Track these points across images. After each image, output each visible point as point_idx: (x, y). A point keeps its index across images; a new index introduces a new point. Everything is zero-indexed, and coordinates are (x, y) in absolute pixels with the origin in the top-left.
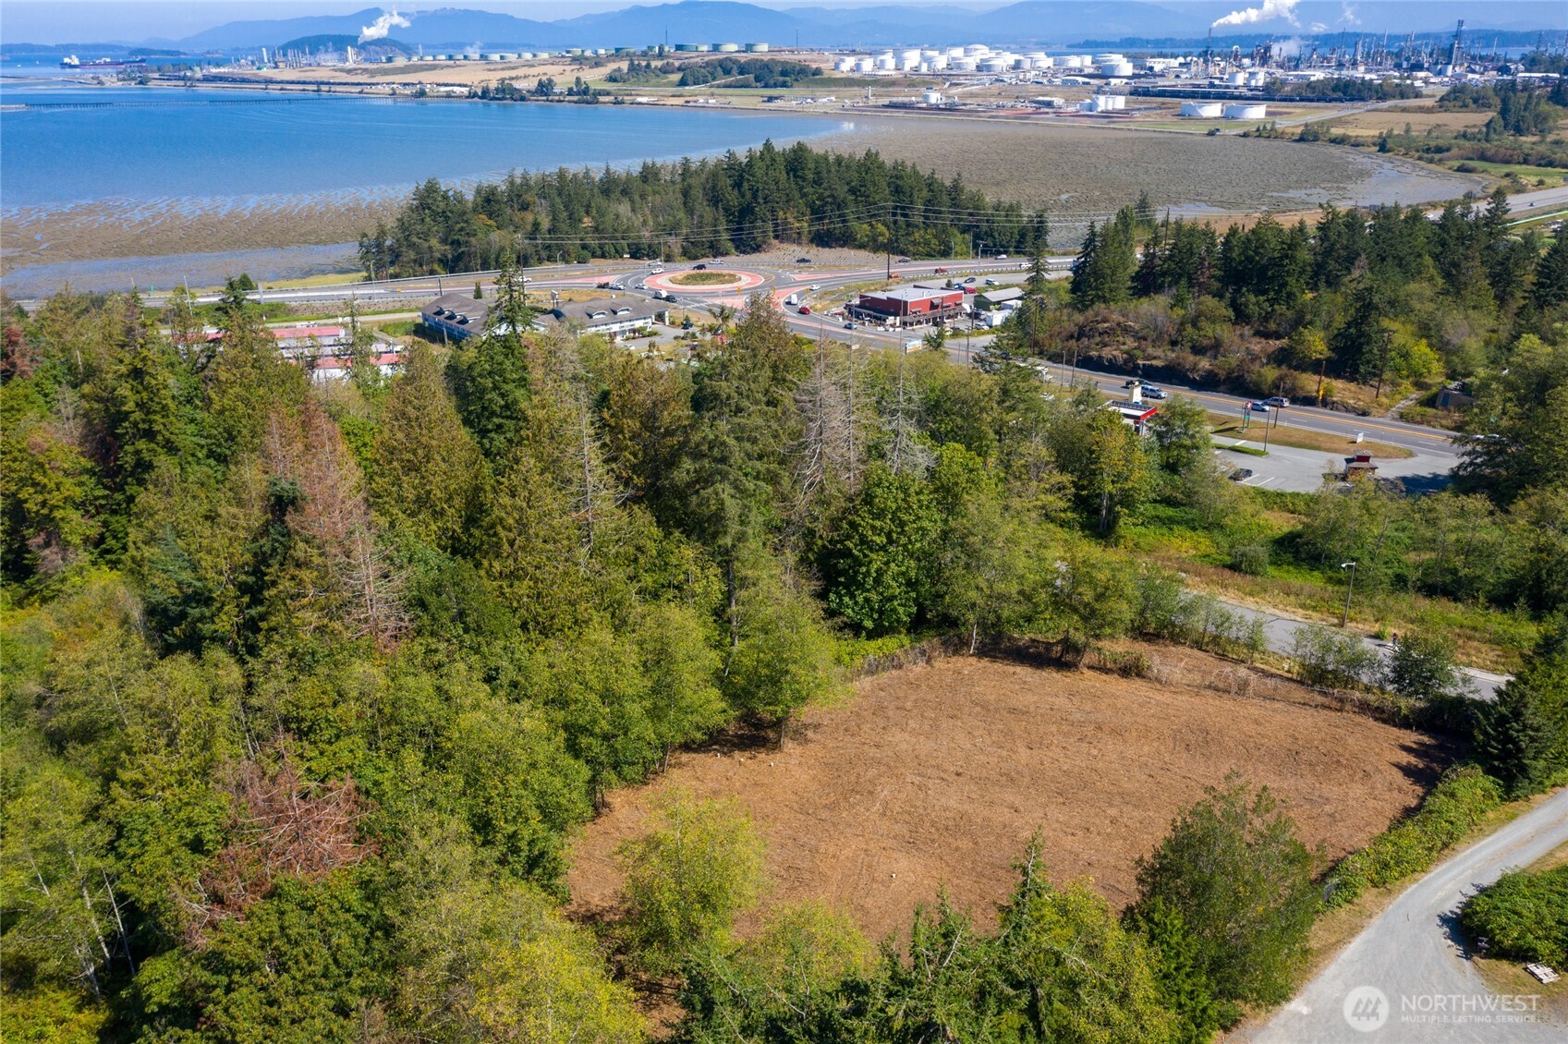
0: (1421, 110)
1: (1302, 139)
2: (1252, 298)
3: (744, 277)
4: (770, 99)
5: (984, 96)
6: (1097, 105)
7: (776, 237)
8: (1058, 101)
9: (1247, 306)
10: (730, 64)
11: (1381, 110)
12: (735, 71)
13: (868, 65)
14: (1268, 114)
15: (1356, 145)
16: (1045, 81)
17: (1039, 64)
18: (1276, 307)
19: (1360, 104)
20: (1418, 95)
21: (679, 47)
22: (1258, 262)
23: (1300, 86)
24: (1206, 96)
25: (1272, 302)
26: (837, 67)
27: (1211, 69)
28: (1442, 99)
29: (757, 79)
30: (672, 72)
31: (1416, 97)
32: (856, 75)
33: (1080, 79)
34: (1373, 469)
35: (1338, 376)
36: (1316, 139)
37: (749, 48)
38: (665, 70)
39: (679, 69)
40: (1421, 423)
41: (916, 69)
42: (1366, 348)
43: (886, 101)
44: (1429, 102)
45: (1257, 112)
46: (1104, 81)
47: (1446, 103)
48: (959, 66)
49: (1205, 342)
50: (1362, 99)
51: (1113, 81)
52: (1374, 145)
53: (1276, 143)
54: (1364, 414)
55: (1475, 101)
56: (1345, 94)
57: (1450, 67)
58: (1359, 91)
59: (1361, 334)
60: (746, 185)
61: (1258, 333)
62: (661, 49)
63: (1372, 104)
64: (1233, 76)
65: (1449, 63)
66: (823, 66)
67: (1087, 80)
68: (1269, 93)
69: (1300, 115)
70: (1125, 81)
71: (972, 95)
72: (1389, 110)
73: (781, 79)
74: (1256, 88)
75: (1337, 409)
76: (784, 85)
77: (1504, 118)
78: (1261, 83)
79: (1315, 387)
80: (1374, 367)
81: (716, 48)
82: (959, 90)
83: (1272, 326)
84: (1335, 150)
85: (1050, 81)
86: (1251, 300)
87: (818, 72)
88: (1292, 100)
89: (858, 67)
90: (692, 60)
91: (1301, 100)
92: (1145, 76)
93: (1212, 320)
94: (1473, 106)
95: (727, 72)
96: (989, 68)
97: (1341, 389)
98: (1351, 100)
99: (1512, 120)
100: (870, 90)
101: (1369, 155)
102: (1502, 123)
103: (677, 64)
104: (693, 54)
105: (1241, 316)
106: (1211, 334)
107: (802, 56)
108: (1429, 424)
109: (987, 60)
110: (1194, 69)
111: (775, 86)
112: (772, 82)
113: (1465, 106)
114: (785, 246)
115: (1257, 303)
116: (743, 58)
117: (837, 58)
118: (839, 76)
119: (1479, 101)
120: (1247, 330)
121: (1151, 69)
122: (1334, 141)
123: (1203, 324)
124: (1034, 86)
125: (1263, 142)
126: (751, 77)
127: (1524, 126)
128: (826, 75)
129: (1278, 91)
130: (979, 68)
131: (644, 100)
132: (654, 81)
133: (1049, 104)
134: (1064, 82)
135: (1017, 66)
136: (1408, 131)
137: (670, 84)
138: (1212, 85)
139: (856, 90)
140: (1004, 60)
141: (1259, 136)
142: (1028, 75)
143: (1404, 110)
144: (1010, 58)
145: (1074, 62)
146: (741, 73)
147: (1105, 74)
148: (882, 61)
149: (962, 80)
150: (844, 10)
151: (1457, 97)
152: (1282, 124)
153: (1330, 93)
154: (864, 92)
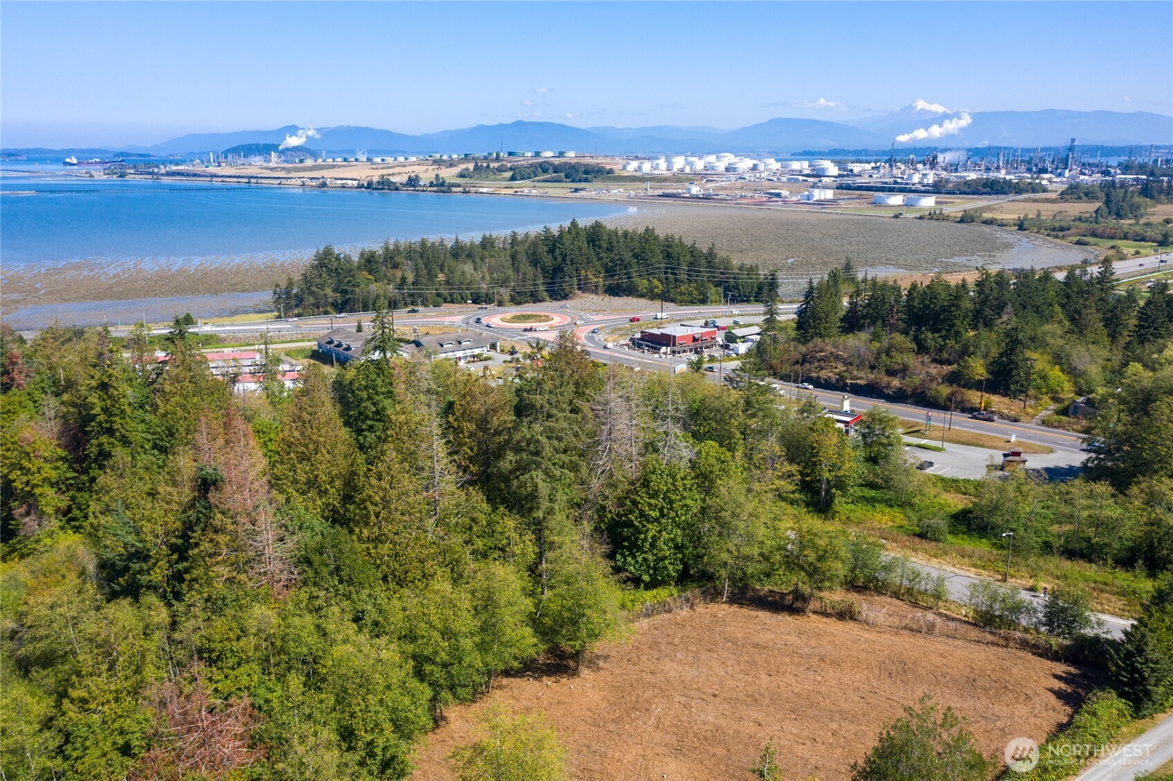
0: (1048, 201)
1: (962, 221)
2: (930, 335)
3: (555, 318)
4: (576, 190)
5: (731, 189)
6: (813, 196)
7: (580, 289)
8: (785, 193)
9: (925, 341)
10: (547, 166)
11: (1019, 201)
12: (551, 171)
13: (647, 167)
14: (937, 203)
15: (1002, 225)
16: (775, 179)
17: (770, 167)
18: (947, 341)
19: (1002, 197)
20: (1045, 190)
21: (510, 154)
22: (933, 309)
23: (959, 184)
24: (891, 190)
25: (944, 338)
26: (624, 168)
28: (1062, 193)
29: (567, 176)
30: (505, 171)
31: (1044, 191)
32: (639, 174)
33: (801, 178)
34: (1024, 462)
35: (994, 393)
36: (972, 221)
37: (561, 154)
38: (501, 170)
39: (511, 169)
40: (1059, 427)
41: (682, 170)
42: (1014, 372)
43: (660, 192)
44: (1053, 196)
45: (929, 202)
46: (817, 179)
47: (1066, 196)
48: (713, 168)
49: (896, 367)
50: (1005, 193)
51: (824, 179)
52: (1015, 225)
53: (943, 224)
54: (1016, 420)
55: (1086, 195)
56: (992, 189)
57: (1067, 171)
58: (1002, 187)
59: (1011, 362)
60: (557, 251)
61: (934, 361)
62: (498, 155)
63: (1011, 197)
64: (910, 176)
65: (1066, 169)
66: (614, 167)
67: (805, 178)
68: (937, 188)
69: (960, 204)
70: (833, 179)
71: (722, 188)
72: (1024, 201)
73: (585, 176)
74: (928, 185)
75: (996, 417)
76: (586, 180)
77: (1108, 207)
78: (931, 181)
79: (979, 401)
80: (1022, 386)
81: (537, 154)
82: (713, 185)
83: (945, 355)
84: (987, 229)
85: (778, 179)
86: (928, 336)
87: (611, 171)
88: (954, 193)
89: (640, 168)
90: (520, 163)
91: (961, 193)
92: (847, 176)
93: (901, 351)
94: (1085, 198)
95: (545, 171)
96: (734, 169)
97: (997, 402)
98: (997, 194)
99: (1114, 209)
100: (648, 184)
101: (1011, 232)
102: (1106, 210)
103: (509, 165)
104: (521, 159)
105: (922, 348)
106: (899, 361)
107: (600, 160)
108: (1064, 428)
109: (733, 164)
110: (882, 171)
111: (580, 181)
112: (577, 178)
113: (1080, 198)
114: (585, 295)
115: (933, 339)
116: (557, 161)
117: (625, 162)
118: (626, 174)
119: (1089, 194)
120: (927, 359)
121: (851, 171)
122: (986, 222)
123: (894, 353)
124: (768, 182)
125: (934, 223)
126: (563, 175)
127: (1122, 213)
128: (617, 174)
129: (943, 187)
130: (727, 169)
131: (485, 190)
132: (492, 177)
133: (778, 195)
134: (789, 180)
135: (755, 168)
136: (1038, 215)
137: (504, 179)
138: (896, 182)
139: (639, 184)
140: (745, 164)
141: (931, 218)
142: (763, 175)
143: (1035, 201)
144: (749, 163)
145: (796, 165)
146: (555, 172)
147: (818, 174)
148: (657, 164)
149: (715, 178)
150: (630, 129)
151: (1073, 192)
152: (948, 210)
153: (981, 188)
154: (644, 185)
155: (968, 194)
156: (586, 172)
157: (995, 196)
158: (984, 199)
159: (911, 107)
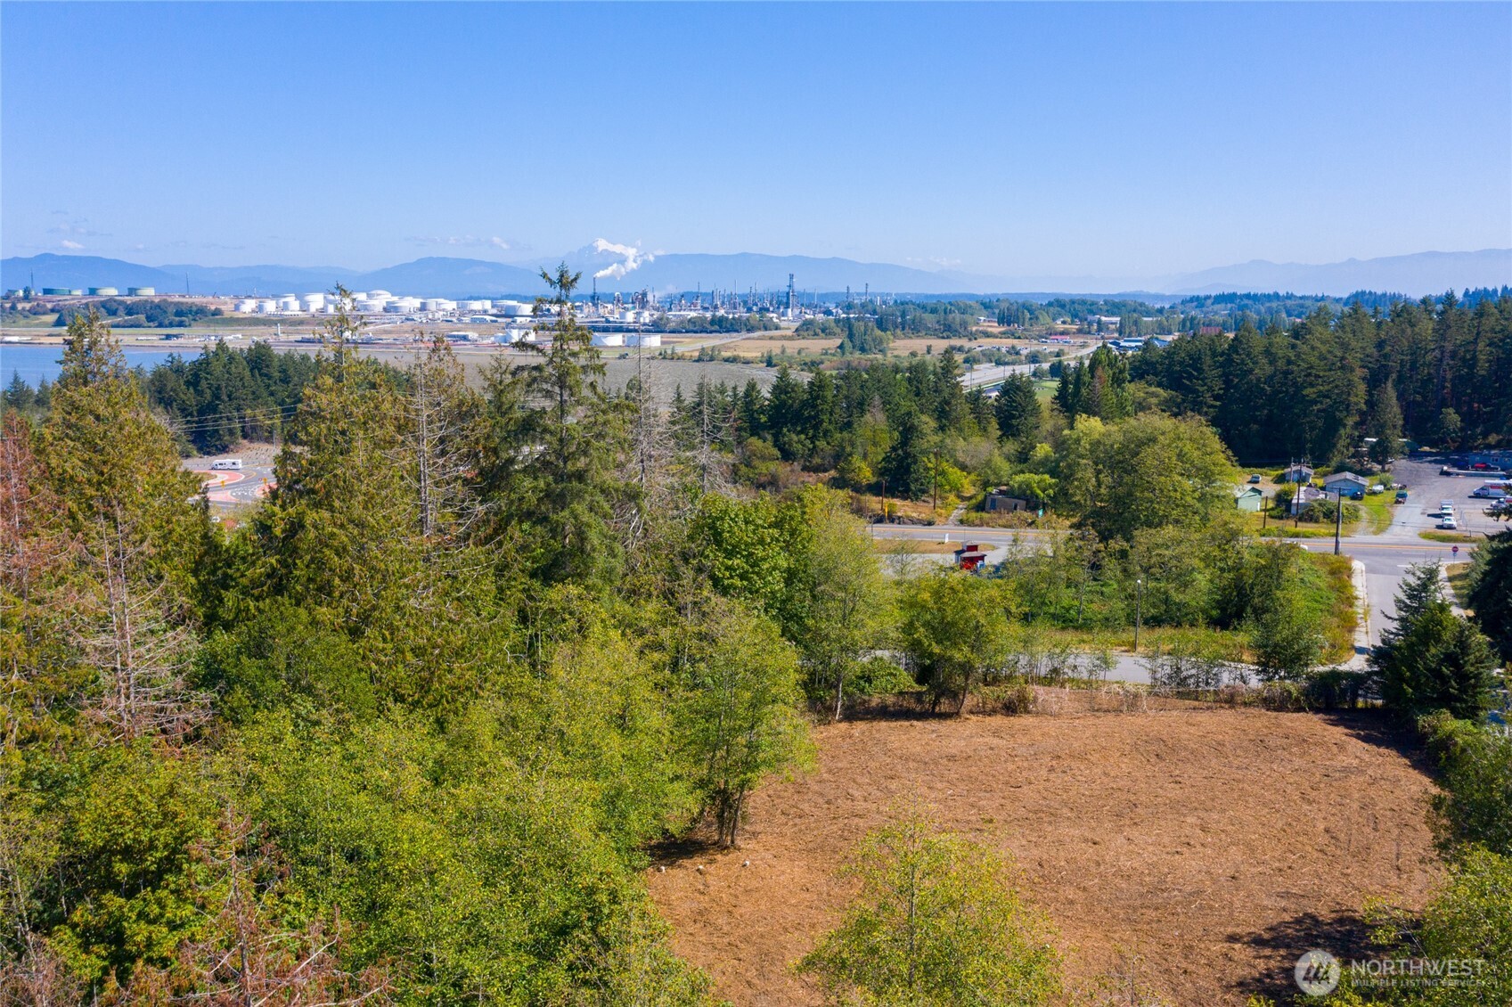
0: (784, 338)
1: (699, 360)
2: (795, 438)
3: (219, 475)
4: (168, 337)
5: (398, 332)
6: (511, 338)
7: (245, 437)
8: (472, 335)
9: (790, 445)
10: (115, 306)
11: (753, 339)
12: (121, 311)
13: (270, 307)
14: (663, 343)
15: (748, 363)
16: (454, 319)
17: (443, 307)
18: (817, 443)
19: (735, 334)
20: (777, 328)
21: (47, 291)
22: (792, 406)
23: (682, 322)
24: (606, 330)
25: (813, 439)
26: (237, 308)
27: (601, 311)
28: (797, 330)
29: (149, 319)
30: (45, 313)
31: (776, 329)
32: (259, 315)
33: (488, 318)
34: (982, 558)
35: (893, 496)
36: (712, 359)
37: (132, 292)
38: (35, 312)
39: (53, 311)
40: (982, 525)
41: (323, 310)
42: (913, 467)
43: (299, 337)
44: (789, 333)
45: (654, 341)
46: (510, 320)
47: (802, 333)
48: (366, 308)
49: (763, 479)
50: (737, 331)
51: (519, 320)
52: (762, 362)
53: (680, 363)
54: (930, 524)
55: (823, 331)
56: (721, 327)
57: (790, 310)
58: (732, 325)
59: (907, 455)
61: (804, 469)
62: (27, 291)
63: (744, 335)
64: (623, 315)
65: (788, 307)
66: (223, 308)
67: (494, 318)
68: (657, 327)
69: (689, 343)
70: (529, 319)
71: (386, 332)
72: (759, 338)
73: (177, 319)
74: (645, 324)
75: (904, 523)
76: (181, 324)
77: (851, 341)
78: (647, 321)
79: (879, 506)
80: (922, 484)
81: (93, 292)
82: (371, 328)
83: (817, 460)
84: (728, 366)
85: (459, 320)
86: (794, 439)
87: (217, 312)
88: (680, 332)
89: (260, 308)
90: (67, 303)
91: (687, 332)
92: (546, 316)
93: (763, 458)
94: (823, 335)
95: (113, 313)
96: (396, 309)
97: (902, 507)
98: (728, 331)
99: (858, 343)
100: (280, 328)
101: (760, 369)
102: (850, 344)
103: (49, 306)
104: (68, 297)
105: (787, 455)
106: (765, 471)
107: (197, 300)
108: (988, 525)
109: (393, 303)
110: (586, 310)
111: (171, 325)
112: (167, 322)
113: (816, 334)
114: (256, 445)
115: (799, 442)
116: (129, 300)
117: (236, 301)
118: (241, 316)
119: (826, 331)
120: (797, 466)
121: (548, 310)
122: (727, 360)
123: (756, 463)
124: (445, 324)
125: (668, 362)
126: (142, 317)
127: (867, 347)
128: (227, 315)
129: (665, 325)
130: (385, 310)
131: (15, 339)
132: (23, 321)
133: (465, 338)
134: (474, 321)
135: (423, 308)
136: (783, 351)
137: (45, 325)
138: (608, 321)
139: (261, 329)
140: (410, 303)
141: (664, 358)
142: (437, 316)
143: (771, 338)
144: (417, 303)
145: (476, 305)
146: (129, 313)
147: (510, 314)
148: (286, 304)
149: (372, 319)
150: (222, 268)
151: (806, 329)
152: (679, 350)
153: (708, 326)
154: (273, 329)
155: (696, 332)
156: (179, 313)
157: (727, 335)
158: (713, 338)
159: (592, 248)
